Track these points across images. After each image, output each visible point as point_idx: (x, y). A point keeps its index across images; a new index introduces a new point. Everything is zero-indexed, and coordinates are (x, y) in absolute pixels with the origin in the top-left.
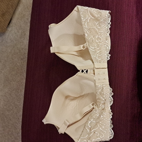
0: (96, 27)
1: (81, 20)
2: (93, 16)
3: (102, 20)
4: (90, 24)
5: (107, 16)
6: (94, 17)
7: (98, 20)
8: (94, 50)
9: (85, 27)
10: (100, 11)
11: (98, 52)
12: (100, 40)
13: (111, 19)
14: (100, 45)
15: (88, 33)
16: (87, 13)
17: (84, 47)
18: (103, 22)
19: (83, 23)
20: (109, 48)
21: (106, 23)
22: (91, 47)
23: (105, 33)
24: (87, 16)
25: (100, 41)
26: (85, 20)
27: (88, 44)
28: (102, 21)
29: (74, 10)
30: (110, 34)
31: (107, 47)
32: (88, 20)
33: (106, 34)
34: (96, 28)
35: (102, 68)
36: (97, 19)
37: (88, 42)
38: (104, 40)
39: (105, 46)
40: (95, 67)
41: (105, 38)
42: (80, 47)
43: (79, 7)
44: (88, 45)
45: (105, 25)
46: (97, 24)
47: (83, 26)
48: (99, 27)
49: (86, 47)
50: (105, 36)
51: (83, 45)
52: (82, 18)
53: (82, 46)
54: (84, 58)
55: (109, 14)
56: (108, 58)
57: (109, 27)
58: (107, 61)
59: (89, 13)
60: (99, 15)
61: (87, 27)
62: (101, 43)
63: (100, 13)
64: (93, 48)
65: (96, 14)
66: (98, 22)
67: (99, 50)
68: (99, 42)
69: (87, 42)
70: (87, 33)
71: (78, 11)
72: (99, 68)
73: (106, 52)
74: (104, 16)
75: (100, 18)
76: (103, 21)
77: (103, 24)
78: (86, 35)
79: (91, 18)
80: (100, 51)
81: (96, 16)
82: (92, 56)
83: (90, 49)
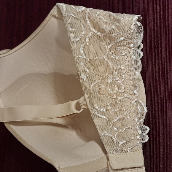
0: (108, 57)
1: (69, 39)
2: (98, 29)
3: (122, 39)
4: (92, 48)
5: (133, 27)
6: (102, 31)
7: (112, 39)
8: (104, 117)
9: (80, 56)
10: (116, 17)
11: (116, 120)
12: (119, 88)
13: (144, 36)
14: (120, 100)
15: (88, 71)
16: (83, 22)
17: (78, 107)
18: (125, 44)
19: (74, 47)
20: (142, 108)
21: (132, 45)
22: (97, 108)
23: (131, 71)
24: (83, 29)
25: (120, 91)
26: (78, 39)
27: (90, 101)
28: (121, 41)
29: (49, 15)
30: (142, 73)
31: (139, 107)
32: (87, 40)
33: (132, 73)
34: (106, 59)
35: (132, 168)
36: (108, 37)
37: (89, 93)
38: (129, 88)
39: (131, 103)
40: (112, 167)
41: (131, 83)
42: (69, 108)
43: (63, 6)
44: (88, 103)
45: (130, 50)
46: (110, 50)
47: (74, 54)
48: (115, 56)
49: (84, 107)
50: (131, 78)
51: (77, 101)
52: (72, 35)
53: (74, 103)
54: (81, 131)
55: (139, 24)
56: (143, 137)
57: (139, 54)
58: (141, 145)
59: (88, 22)
60: (113, 27)
61: (84, 57)
62: (122, 95)
63: (117, 20)
64: (102, 110)
65: (106, 23)
66: (112, 44)
67: (117, 114)
68: (118, 94)
69: (86, 95)
70: (85, 72)
71: (60, 17)
72: (123, 169)
73: (136, 119)
74: (126, 29)
75: (117, 33)
76: (124, 40)
77: (125, 48)
78: (83, 76)
79: (94, 34)
80: (120, 117)
81: (107, 28)
82: (102, 134)
83: (94, 114)
